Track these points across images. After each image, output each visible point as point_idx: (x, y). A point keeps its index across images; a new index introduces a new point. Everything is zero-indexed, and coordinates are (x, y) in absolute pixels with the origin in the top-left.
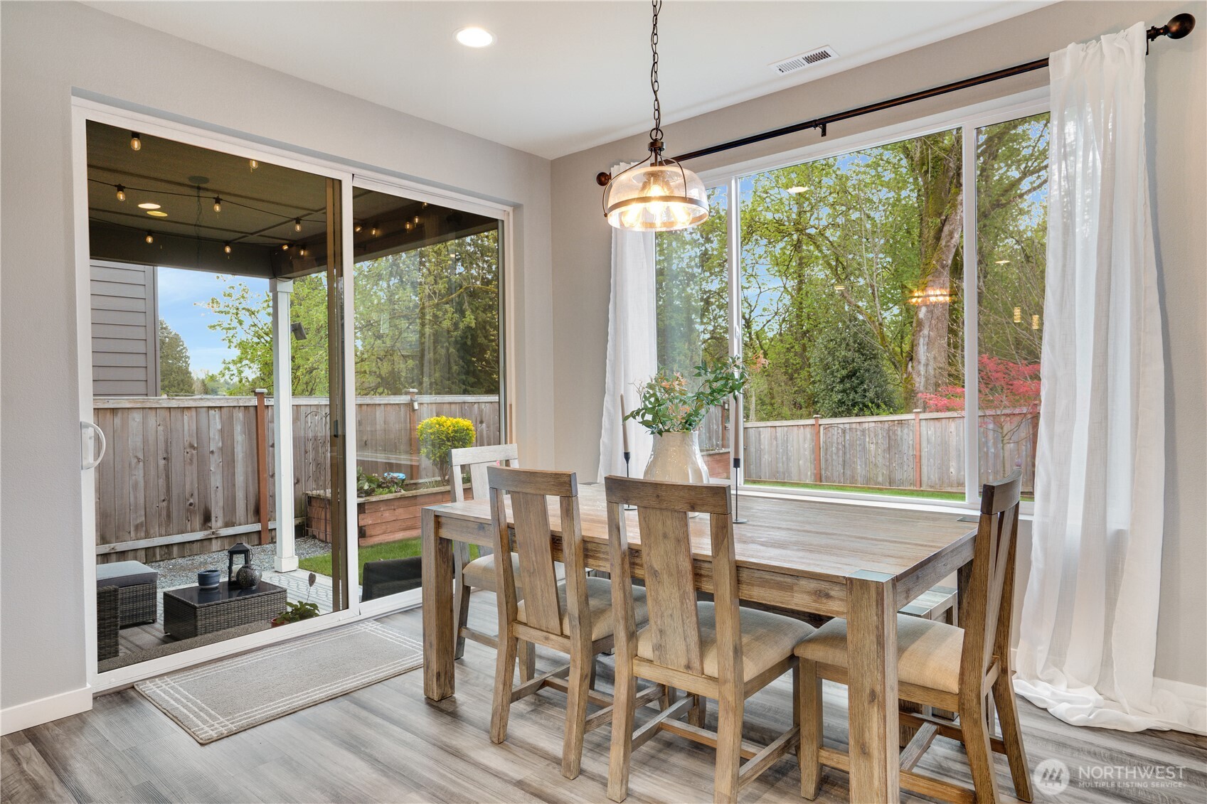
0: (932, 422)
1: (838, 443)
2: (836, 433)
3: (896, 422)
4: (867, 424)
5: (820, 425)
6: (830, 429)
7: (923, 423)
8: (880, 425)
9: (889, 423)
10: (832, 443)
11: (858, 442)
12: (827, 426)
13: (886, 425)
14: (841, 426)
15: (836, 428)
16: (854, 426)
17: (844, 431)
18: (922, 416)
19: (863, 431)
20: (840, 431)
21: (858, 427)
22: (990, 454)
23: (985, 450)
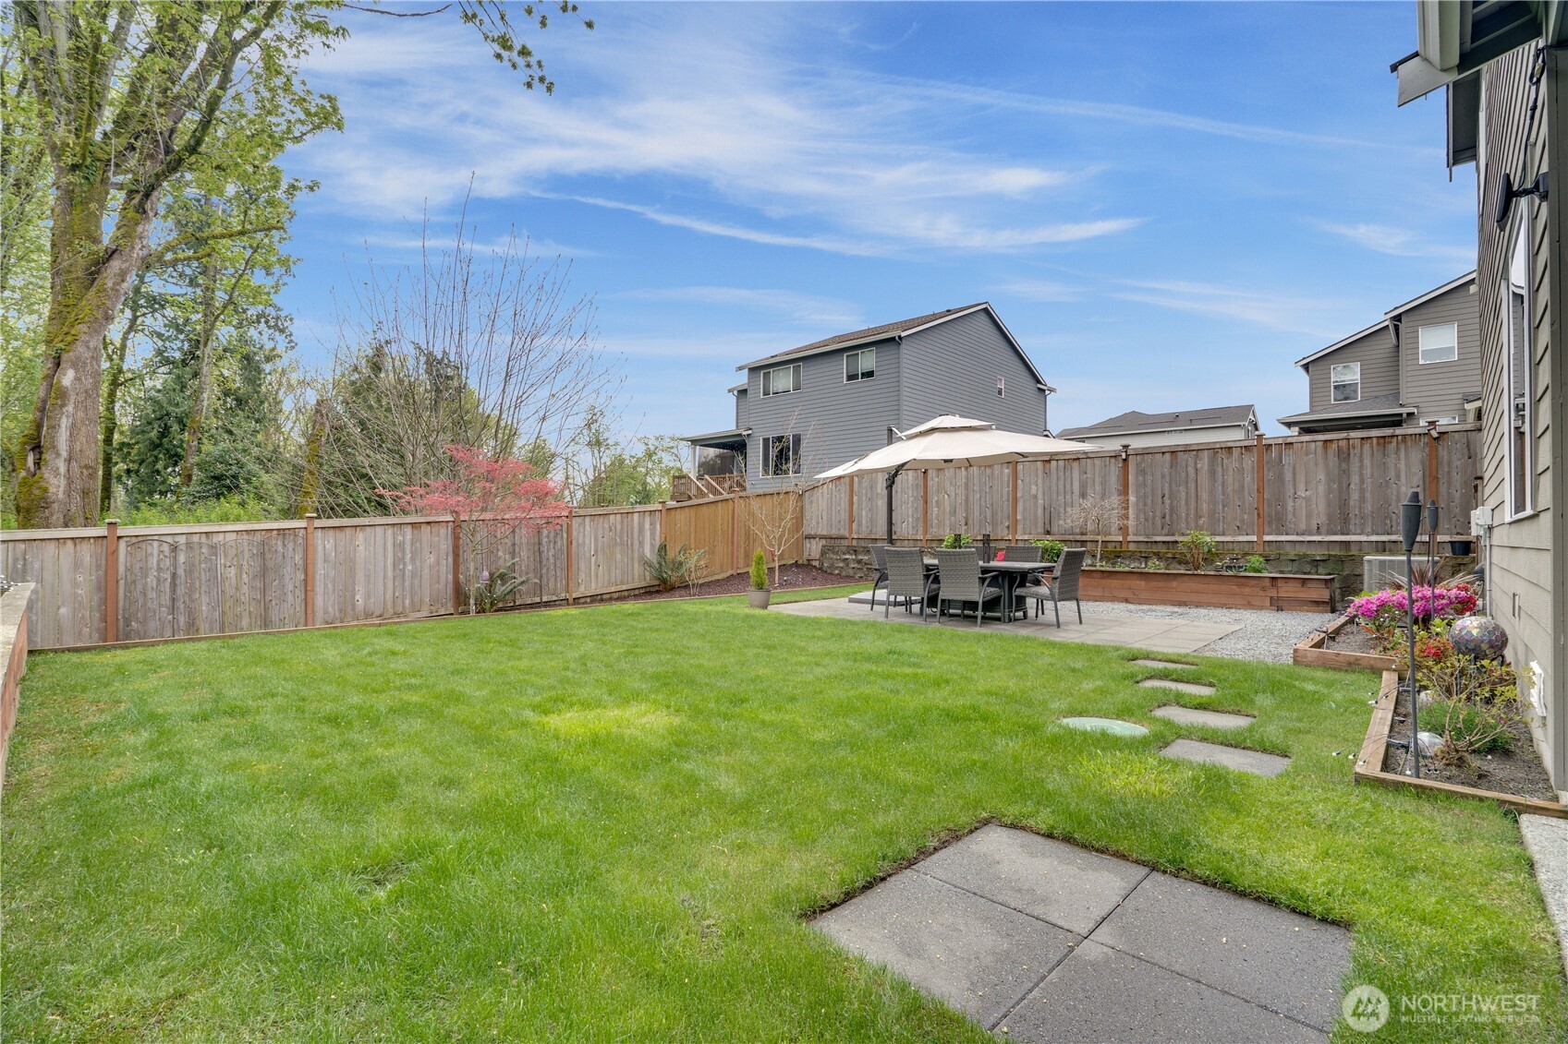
0: (331, 532)
1: (159, 569)
2: (155, 552)
3: (275, 532)
4: (221, 536)
5: (119, 538)
6: (140, 545)
7: (319, 533)
8: (245, 536)
9: (264, 533)
10: (145, 572)
11: (203, 566)
12: (134, 540)
13: (258, 537)
14: (169, 539)
15: (156, 544)
16: (196, 539)
17: (174, 548)
18: (318, 523)
19: (213, 548)
20: (166, 548)
21: (204, 539)
22: (407, 573)
23: (401, 567)
